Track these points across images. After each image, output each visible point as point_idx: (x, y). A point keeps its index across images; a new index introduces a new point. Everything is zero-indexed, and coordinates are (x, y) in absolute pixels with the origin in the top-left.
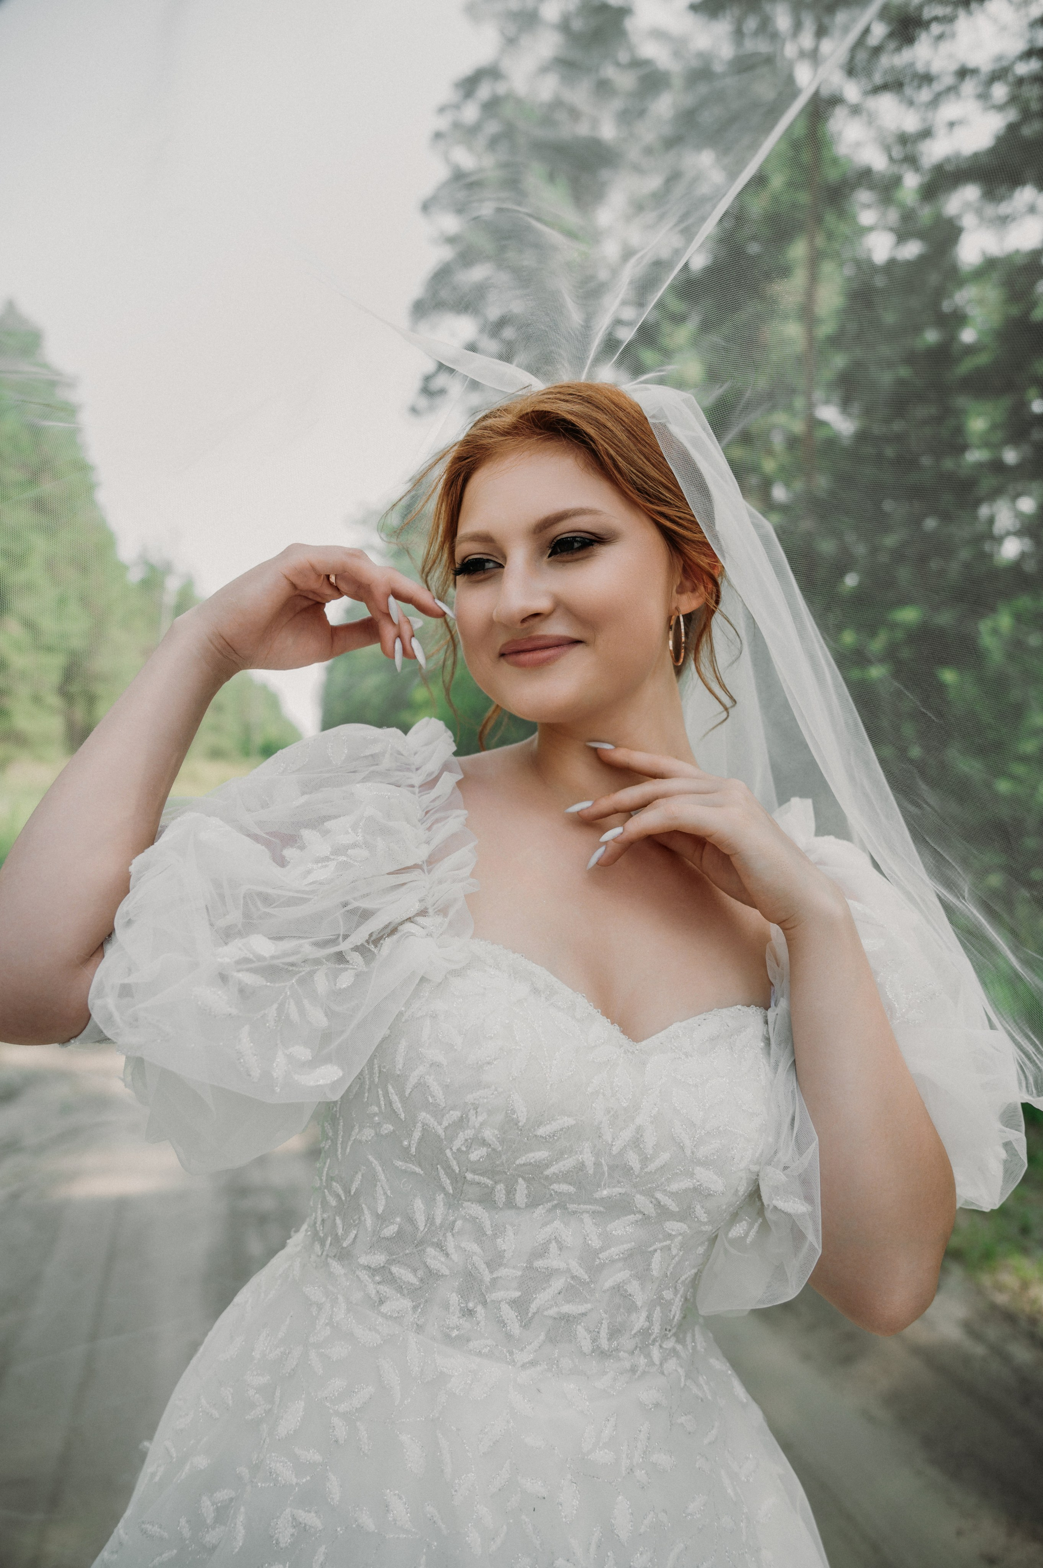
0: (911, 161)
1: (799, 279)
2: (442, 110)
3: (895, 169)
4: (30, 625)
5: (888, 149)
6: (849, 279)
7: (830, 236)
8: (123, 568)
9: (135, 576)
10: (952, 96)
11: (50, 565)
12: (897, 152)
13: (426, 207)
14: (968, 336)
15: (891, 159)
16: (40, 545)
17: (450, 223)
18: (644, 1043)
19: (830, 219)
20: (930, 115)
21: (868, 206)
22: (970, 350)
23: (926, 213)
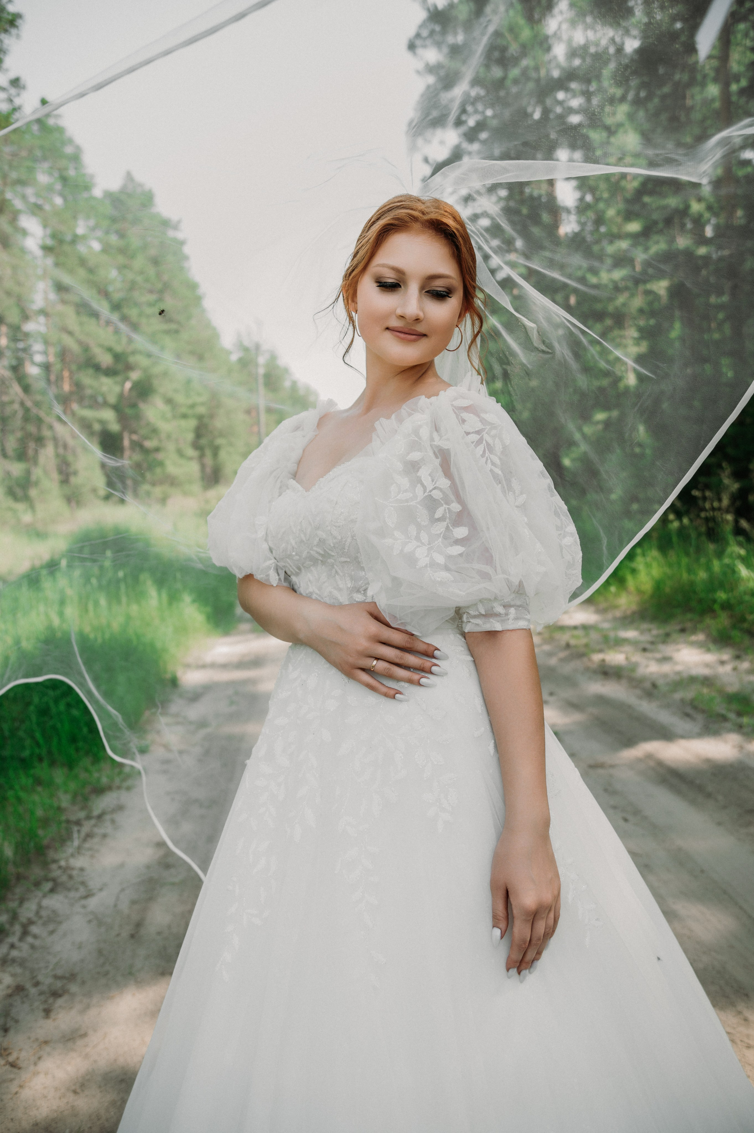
4: (169, 401)
9: (235, 356)
13: (412, 47)
17: (433, 56)
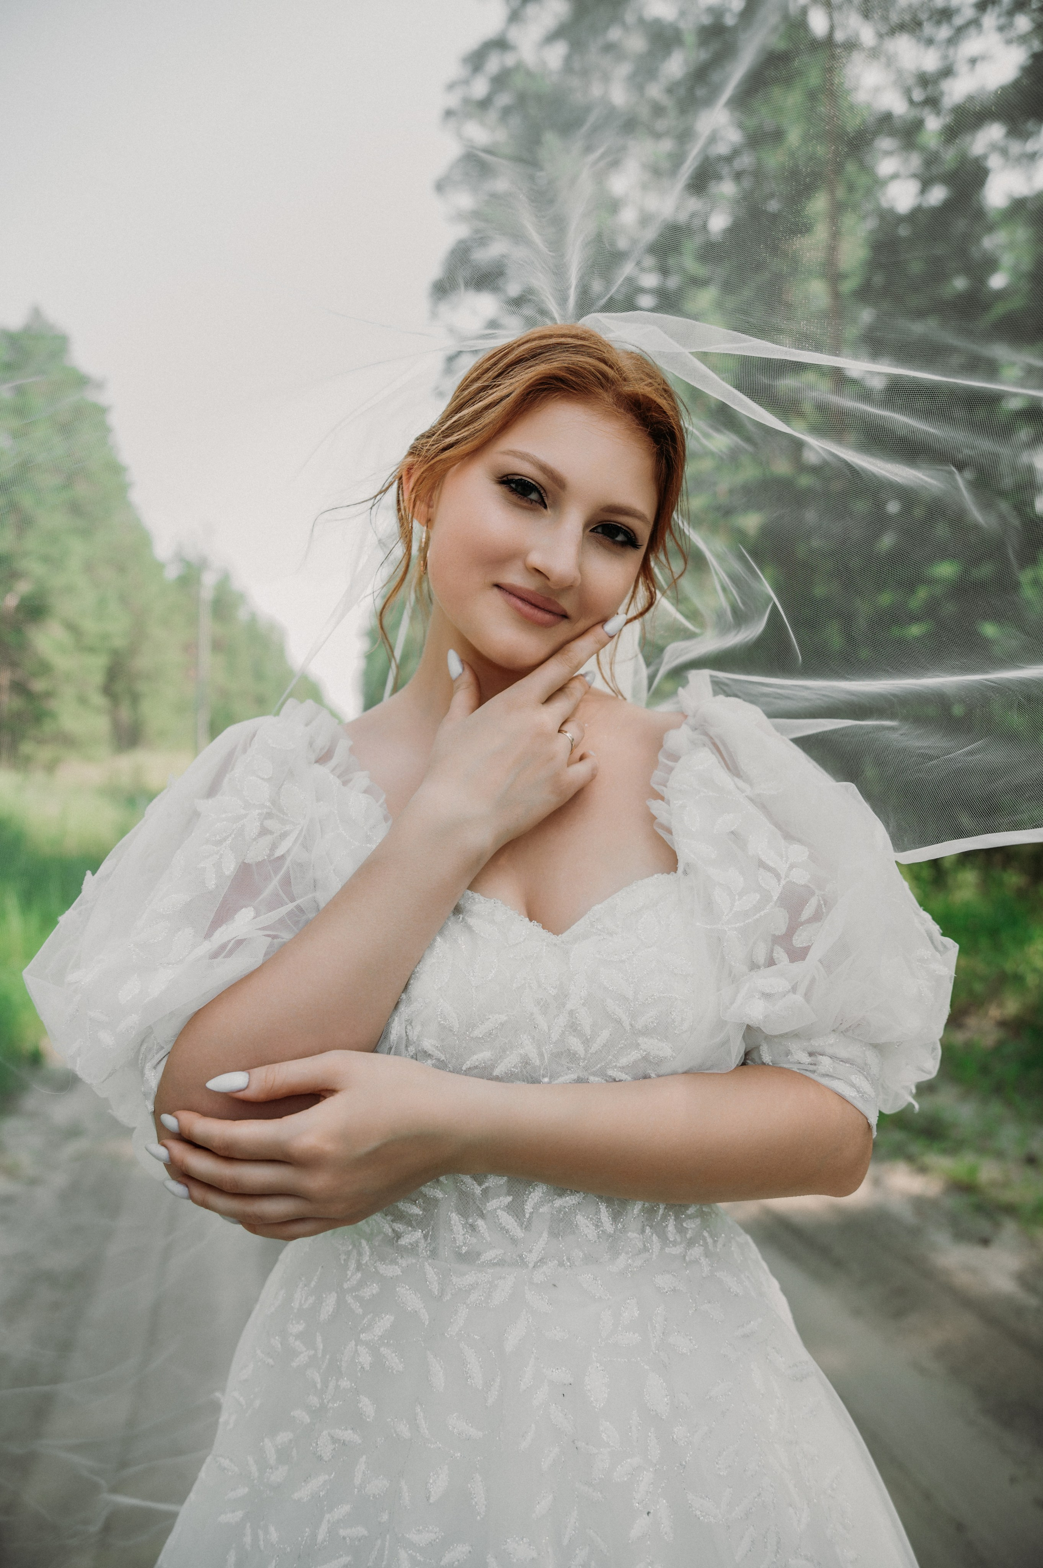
0: (933, 102)
1: (821, 233)
2: (451, 87)
3: (914, 113)
4: (72, 628)
5: (907, 93)
6: (872, 232)
7: (851, 188)
8: (160, 566)
9: (172, 573)
10: (972, 31)
11: (89, 567)
12: (918, 95)
13: (440, 187)
14: (998, 281)
15: (911, 102)
16: (78, 548)
17: (465, 200)
18: (565, 935)
19: (851, 168)
20: (951, 51)
21: (888, 153)
22: (1000, 295)
23: (949, 156)
